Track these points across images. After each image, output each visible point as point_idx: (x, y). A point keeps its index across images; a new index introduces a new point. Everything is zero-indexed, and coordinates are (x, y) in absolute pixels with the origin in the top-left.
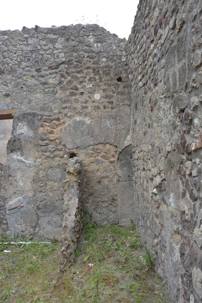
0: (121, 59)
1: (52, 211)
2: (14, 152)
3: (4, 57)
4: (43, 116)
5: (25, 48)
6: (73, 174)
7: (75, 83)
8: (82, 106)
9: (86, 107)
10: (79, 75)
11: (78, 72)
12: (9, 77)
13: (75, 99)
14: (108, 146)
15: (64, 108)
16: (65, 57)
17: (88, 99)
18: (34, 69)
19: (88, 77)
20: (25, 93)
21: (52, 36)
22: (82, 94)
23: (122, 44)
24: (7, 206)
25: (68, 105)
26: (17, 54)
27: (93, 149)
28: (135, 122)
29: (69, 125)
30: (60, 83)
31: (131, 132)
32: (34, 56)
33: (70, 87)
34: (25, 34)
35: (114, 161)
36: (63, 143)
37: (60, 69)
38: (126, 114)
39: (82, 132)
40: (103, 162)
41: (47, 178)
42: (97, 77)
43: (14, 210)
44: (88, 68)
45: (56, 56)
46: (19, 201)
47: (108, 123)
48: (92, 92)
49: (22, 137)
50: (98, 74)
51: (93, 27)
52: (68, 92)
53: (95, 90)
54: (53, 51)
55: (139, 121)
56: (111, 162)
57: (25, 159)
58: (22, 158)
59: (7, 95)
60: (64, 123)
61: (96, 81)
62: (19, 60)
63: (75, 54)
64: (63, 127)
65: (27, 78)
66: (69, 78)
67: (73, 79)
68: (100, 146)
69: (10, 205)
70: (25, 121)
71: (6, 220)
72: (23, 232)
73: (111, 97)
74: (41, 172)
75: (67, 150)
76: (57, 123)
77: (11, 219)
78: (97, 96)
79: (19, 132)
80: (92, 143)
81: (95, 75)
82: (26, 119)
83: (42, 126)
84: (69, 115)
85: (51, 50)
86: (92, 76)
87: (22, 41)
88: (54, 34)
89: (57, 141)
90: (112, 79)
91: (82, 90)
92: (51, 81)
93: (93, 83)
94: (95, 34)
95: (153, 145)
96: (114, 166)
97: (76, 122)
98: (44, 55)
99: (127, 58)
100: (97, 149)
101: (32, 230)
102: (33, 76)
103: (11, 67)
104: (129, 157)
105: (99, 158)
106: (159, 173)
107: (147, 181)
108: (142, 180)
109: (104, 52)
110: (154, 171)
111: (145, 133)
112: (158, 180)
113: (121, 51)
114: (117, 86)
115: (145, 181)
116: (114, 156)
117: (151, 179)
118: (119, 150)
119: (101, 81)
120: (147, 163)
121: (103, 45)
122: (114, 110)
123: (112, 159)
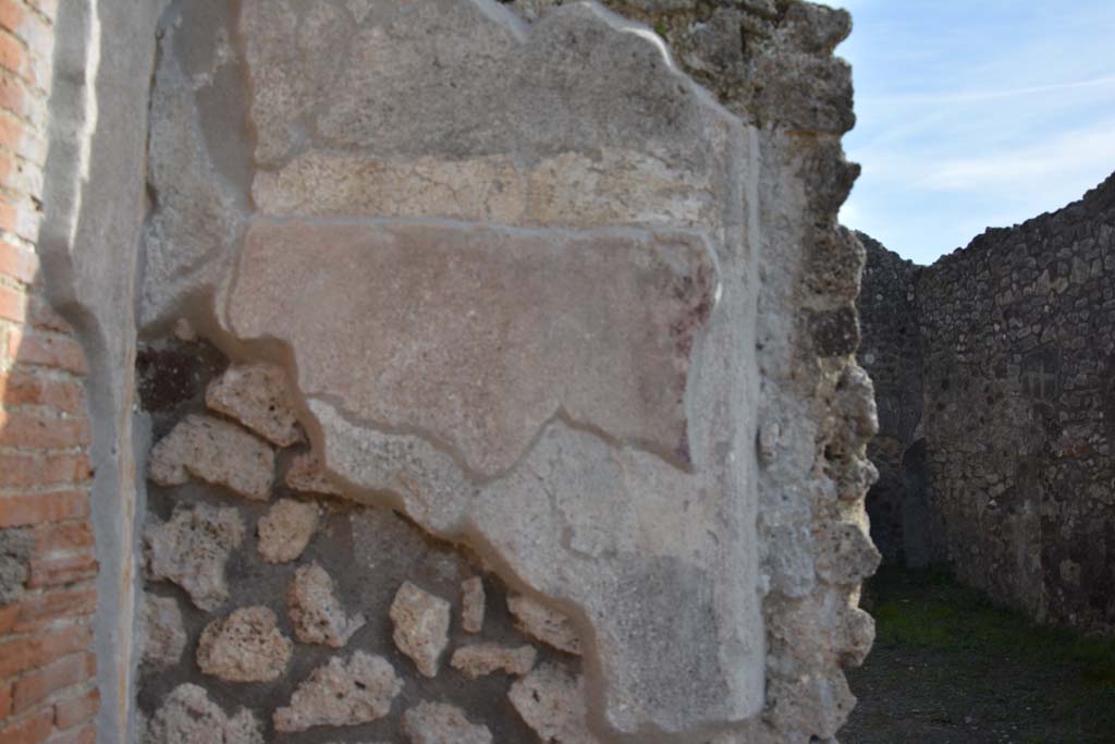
0: (906, 297)
14: (888, 440)
23: (907, 270)
28: (941, 407)
31: (925, 419)
35: (898, 465)
38: (917, 390)
47: (889, 404)
48: (861, 351)
50: (872, 321)
53: (866, 348)
55: (952, 407)
56: (893, 466)
61: (867, 332)
68: (876, 440)
73: (892, 360)
78: (870, 358)
81: (866, 322)
90: (891, 331)
96: (897, 473)
99: (916, 296)
104: (920, 459)
106: (1003, 480)
107: (973, 494)
108: (956, 493)
109: (880, 283)
110: (994, 478)
111: (970, 429)
112: (1000, 489)
113: (906, 284)
114: (901, 342)
115: (967, 494)
116: (897, 456)
117: (986, 490)
118: (906, 447)
119: (875, 333)
120: (973, 468)
121: (877, 271)
122: (896, 382)
123: (895, 461)
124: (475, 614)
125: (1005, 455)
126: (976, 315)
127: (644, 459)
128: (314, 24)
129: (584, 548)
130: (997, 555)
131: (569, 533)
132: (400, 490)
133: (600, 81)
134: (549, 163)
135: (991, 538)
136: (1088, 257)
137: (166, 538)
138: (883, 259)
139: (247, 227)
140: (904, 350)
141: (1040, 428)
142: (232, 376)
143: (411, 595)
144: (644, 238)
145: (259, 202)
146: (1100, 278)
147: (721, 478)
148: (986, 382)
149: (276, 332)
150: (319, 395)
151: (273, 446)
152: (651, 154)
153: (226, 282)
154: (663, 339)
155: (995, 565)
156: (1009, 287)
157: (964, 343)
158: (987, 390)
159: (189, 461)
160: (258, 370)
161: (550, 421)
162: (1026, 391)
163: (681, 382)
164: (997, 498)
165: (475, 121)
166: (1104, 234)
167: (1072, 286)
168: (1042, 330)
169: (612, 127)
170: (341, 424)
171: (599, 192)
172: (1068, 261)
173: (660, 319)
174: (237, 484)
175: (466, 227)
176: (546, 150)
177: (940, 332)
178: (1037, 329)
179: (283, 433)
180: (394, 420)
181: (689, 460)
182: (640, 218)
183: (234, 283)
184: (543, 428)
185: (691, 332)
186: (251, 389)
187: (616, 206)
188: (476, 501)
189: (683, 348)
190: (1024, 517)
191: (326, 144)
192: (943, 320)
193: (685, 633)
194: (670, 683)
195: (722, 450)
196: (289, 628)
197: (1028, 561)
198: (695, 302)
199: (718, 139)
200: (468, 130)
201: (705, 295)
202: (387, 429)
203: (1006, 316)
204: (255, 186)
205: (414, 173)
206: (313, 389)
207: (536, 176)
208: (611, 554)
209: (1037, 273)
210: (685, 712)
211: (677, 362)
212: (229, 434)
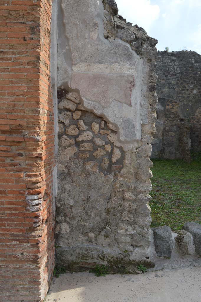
1: (171, 146)
4: (168, 100)
5: (159, 64)
6: (188, 128)
7: (184, 84)
8: (187, 96)
9: (190, 97)
10: (186, 80)
13: (184, 92)
15: (179, 97)
16: (180, 70)
17: (190, 93)
18: (164, 75)
19: (191, 82)
20: (160, 88)
21: (174, 58)
22: (188, 90)
25: (181, 95)
29: (181, 106)
30: (177, 84)
32: (164, 68)
33: (182, 86)
34: (159, 55)
36: (178, 114)
37: (177, 76)
40: (196, 124)
41: (170, 130)
42: (195, 82)
44: (191, 77)
45: (175, 69)
46: (156, 141)
48: (193, 89)
51: (194, 54)
52: (181, 89)
54: (174, 66)
57: (159, 121)
60: (179, 104)
61: (195, 83)
63: (184, 69)
64: (178, 106)
66: (182, 81)
67: (184, 82)
70: (160, 102)
72: (156, 156)
74: (167, 127)
75: (180, 117)
76: (175, 104)
78: (195, 92)
81: (195, 80)
83: (168, 105)
84: (181, 100)
85: (173, 66)
86: (193, 81)
89: (175, 113)
91: (187, 88)
92: (173, 82)
94: (196, 58)
97: (184, 104)
101: (161, 155)
102: (163, 79)
109: (200, 68)
119: (197, 84)
121: (199, 64)
124: (103, 126)
127: (125, 105)
128: (80, 43)
129: (117, 117)
131: (116, 114)
132: (94, 109)
133: (120, 52)
134: (113, 65)
137: (61, 116)
139: (72, 73)
142: (70, 94)
143: (94, 124)
144: (126, 75)
145: (73, 70)
147: (136, 108)
149: (77, 88)
150: (83, 96)
151: (76, 103)
152: (127, 63)
153: (69, 81)
154: (128, 89)
159: (64, 105)
160: (74, 93)
161: (113, 100)
163: (130, 95)
165: (103, 58)
169: (122, 59)
170: (86, 100)
171: (120, 69)
173: (128, 87)
174: (71, 109)
175: (102, 74)
176: (113, 63)
179: (77, 102)
180: (93, 100)
181: (131, 105)
182: (126, 72)
183: (71, 81)
184: (112, 101)
185: (132, 88)
186: (73, 96)
187: (122, 71)
188: (103, 111)
189: (131, 91)
191: (83, 62)
193: (130, 128)
194: (128, 134)
195: (136, 104)
196: (78, 128)
198: (133, 84)
199: (137, 61)
200: (102, 60)
201: (134, 83)
202: (92, 101)
204: (73, 67)
205: (95, 66)
206: (82, 95)
207: (111, 66)
208: (121, 117)
210: (130, 138)
211: (130, 92)
212: (70, 102)
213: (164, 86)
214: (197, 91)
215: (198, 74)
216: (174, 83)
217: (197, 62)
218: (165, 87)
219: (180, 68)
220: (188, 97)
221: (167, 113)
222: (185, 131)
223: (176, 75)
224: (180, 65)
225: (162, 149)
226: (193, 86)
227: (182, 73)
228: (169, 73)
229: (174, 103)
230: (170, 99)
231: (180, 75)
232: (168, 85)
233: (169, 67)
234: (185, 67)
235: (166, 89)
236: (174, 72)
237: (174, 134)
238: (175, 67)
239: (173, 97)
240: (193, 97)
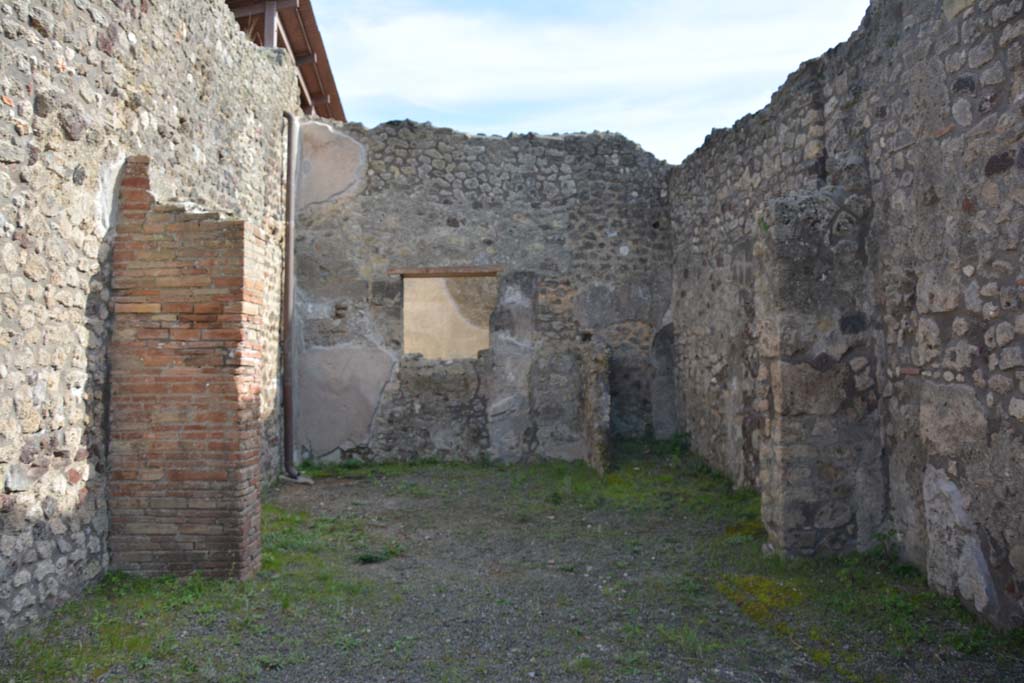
0: (659, 194)
1: (556, 418)
2: (501, 331)
3: (481, 182)
4: (544, 277)
5: (514, 169)
6: (602, 362)
7: (592, 229)
8: (601, 264)
9: (608, 266)
10: (597, 216)
11: (599, 212)
12: (490, 213)
13: (592, 254)
14: (640, 325)
15: (576, 267)
16: (577, 187)
17: (611, 254)
18: (529, 203)
19: (610, 221)
20: (517, 240)
21: (555, 152)
22: (602, 245)
23: (661, 169)
24: (490, 410)
26: (502, 177)
27: (618, 329)
28: (683, 294)
29: (584, 293)
30: (569, 227)
31: (673, 306)
32: (528, 183)
33: (583, 234)
34: (513, 145)
35: (648, 346)
36: (574, 319)
37: (568, 205)
38: (667, 279)
39: (603, 303)
40: (632, 348)
41: (553, 369)
43: (501, 417)
44: (610, 206)
45: (562, 185)
46: (509, 402)
47: (640, 292)
48: (617, 244)
49: (512, 307)
50: (626, 216)
51: (619, 141)
52: (581, 243)
53: (621, 241)
54: (558, 176)
55: (690, 295)
56: (644, 348)
57: (517, 340)
58: (513, 339)
59: (489, 243)
60: (576, 288)
61: (622, 226)
62: (504, 187)
63: (590, 183)
64: (574, 294)
65: (519, 217)
66: (583, 221)
67: (589, 223)
68: (628, 325)
69: (495, 409)
70: (517, 284)
71: (487, 431)
72: (512, 448)
73: (645, 251)
74: (542, 360)
75: (580, 330)
76: (566, 288)
77: (494, 431)
78: (624, 250)
79: (509, 299)
80: (616, 320)
81: (622, 217)
82: (518, 281)
83: (544, 292)
84: (582, 276)
85: (555, 176)
86: (617, 218)
87: (509, 157)
88: (560, 149)
89: (565, 315)
90: (645, 225)
91: (601, 240)
92: (555, 224)
93: (619, 229)
94: (622, 152)
95: (712, 329)
96: (647, 354)
97: (593, 288)
98: (546, 183)
99: (669, 193)
100: (624, 329)
101: (526, 446)
102: (528, 215)
103: (493, 200)
104: (668, 341)
105: (626, 341)
106: (720, 360)
107: (702, 372)
108: (692, 372)
109: (635, 181)
110: (714, 358)
111: (701, 313)
112: (718, 368)
113: (660, 182)
114: (654, 235)
115: (699, 372)
116: (647, 339)
117: (709, 368)
118: (655, 331)
119: (629, 227)
120: (702, 349)
121: (633, 170)
122: (649, 272)
123: (645, 344)
125: (722, 336)
126: (704, 210)
130: (716, 427)
135: (713, 411)
136: (773, 153)
138: (640, 159)
140: (656, 241)
141: (743, 312)
146: (780, 173)
148: (711, 271)
155: (714, 436)
156: (725, 183)
157: (698, 236)
158: (711, 278)
162: (734, 278)
164: (716, 376)
166: (782, 133)
167: (763, 180)
168: (745, 222)
172: (760, 158)
177: (683, 226)
178: (742, 219)
190: (732, 393)
192: (685, 214)
197: (734, 430)
203: (723, 210)
209: (742, 169)
213: (528, 235)
214: (630, 248)
215: (632, 198)
216: (561, 227)
217: (625, 163)
218: (532, 237)
219: (576, 181)
220: (605, 267)
221: (540, 316)
222: (592, 371)
223: (564, 202)
224: (575, 171)
225: (531, 426)
226: (618, 233)
227: (582, 196)
228: (544, 198)
229: (561, 286)
230: (551, 273)
231: (578, 201)
232: (540, 231)
233: (542, 178)
234: (590, 177)
235: (538, 245)
236: (560, 194)
237: (566, 380)
238: (561, 178)
239: (557, 267)
240: (618, 268)
